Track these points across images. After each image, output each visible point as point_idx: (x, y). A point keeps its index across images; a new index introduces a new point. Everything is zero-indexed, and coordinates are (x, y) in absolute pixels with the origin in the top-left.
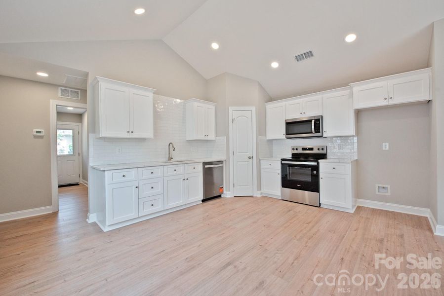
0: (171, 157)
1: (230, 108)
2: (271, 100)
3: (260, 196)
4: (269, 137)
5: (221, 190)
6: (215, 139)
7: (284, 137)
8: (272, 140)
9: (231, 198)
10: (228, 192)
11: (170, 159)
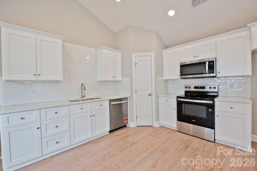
0: (83, 95)
1: (133, 54)
2: (166, 47)
3: (158, 126)
4: (165, 77)
5: (126, 121)
6: (121, 80)
7: (179, 77)
8: (168, 80)
9: (134, 127)
10: (132, 123)
11: (83, 97)
